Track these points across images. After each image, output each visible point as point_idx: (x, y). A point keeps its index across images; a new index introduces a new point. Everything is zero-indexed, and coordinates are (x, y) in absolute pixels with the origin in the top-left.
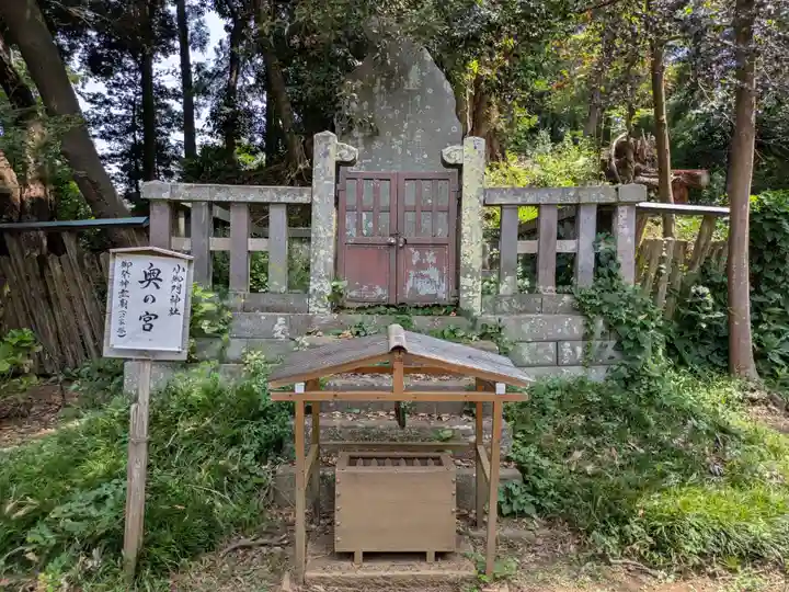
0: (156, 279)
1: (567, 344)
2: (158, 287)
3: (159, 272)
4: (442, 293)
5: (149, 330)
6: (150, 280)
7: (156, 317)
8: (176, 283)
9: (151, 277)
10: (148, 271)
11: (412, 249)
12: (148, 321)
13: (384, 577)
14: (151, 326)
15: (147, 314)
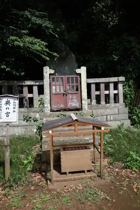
0: (9, 103)
1: (109, 116)
2: (9, 105)
3: (10, 101)
4: (78, 105)
5: (8, 117)
6: (7, 104)
7: (10, 113)
8: (14, 104)
9: (8, 103)
10: (7, 101)
11: (70, 95)
12: (8, 114)
13: (74, 178)
14: (8, 115)
15: (7, 112)
